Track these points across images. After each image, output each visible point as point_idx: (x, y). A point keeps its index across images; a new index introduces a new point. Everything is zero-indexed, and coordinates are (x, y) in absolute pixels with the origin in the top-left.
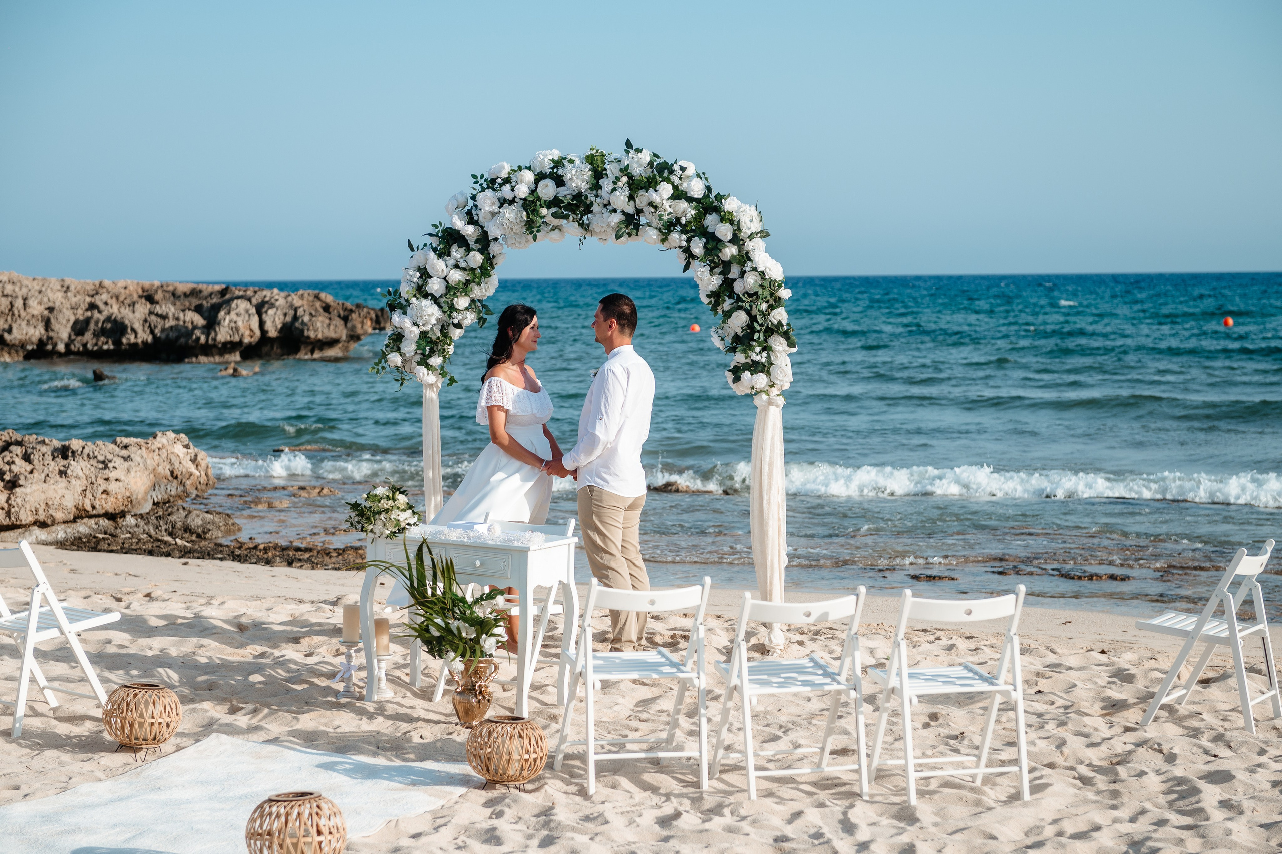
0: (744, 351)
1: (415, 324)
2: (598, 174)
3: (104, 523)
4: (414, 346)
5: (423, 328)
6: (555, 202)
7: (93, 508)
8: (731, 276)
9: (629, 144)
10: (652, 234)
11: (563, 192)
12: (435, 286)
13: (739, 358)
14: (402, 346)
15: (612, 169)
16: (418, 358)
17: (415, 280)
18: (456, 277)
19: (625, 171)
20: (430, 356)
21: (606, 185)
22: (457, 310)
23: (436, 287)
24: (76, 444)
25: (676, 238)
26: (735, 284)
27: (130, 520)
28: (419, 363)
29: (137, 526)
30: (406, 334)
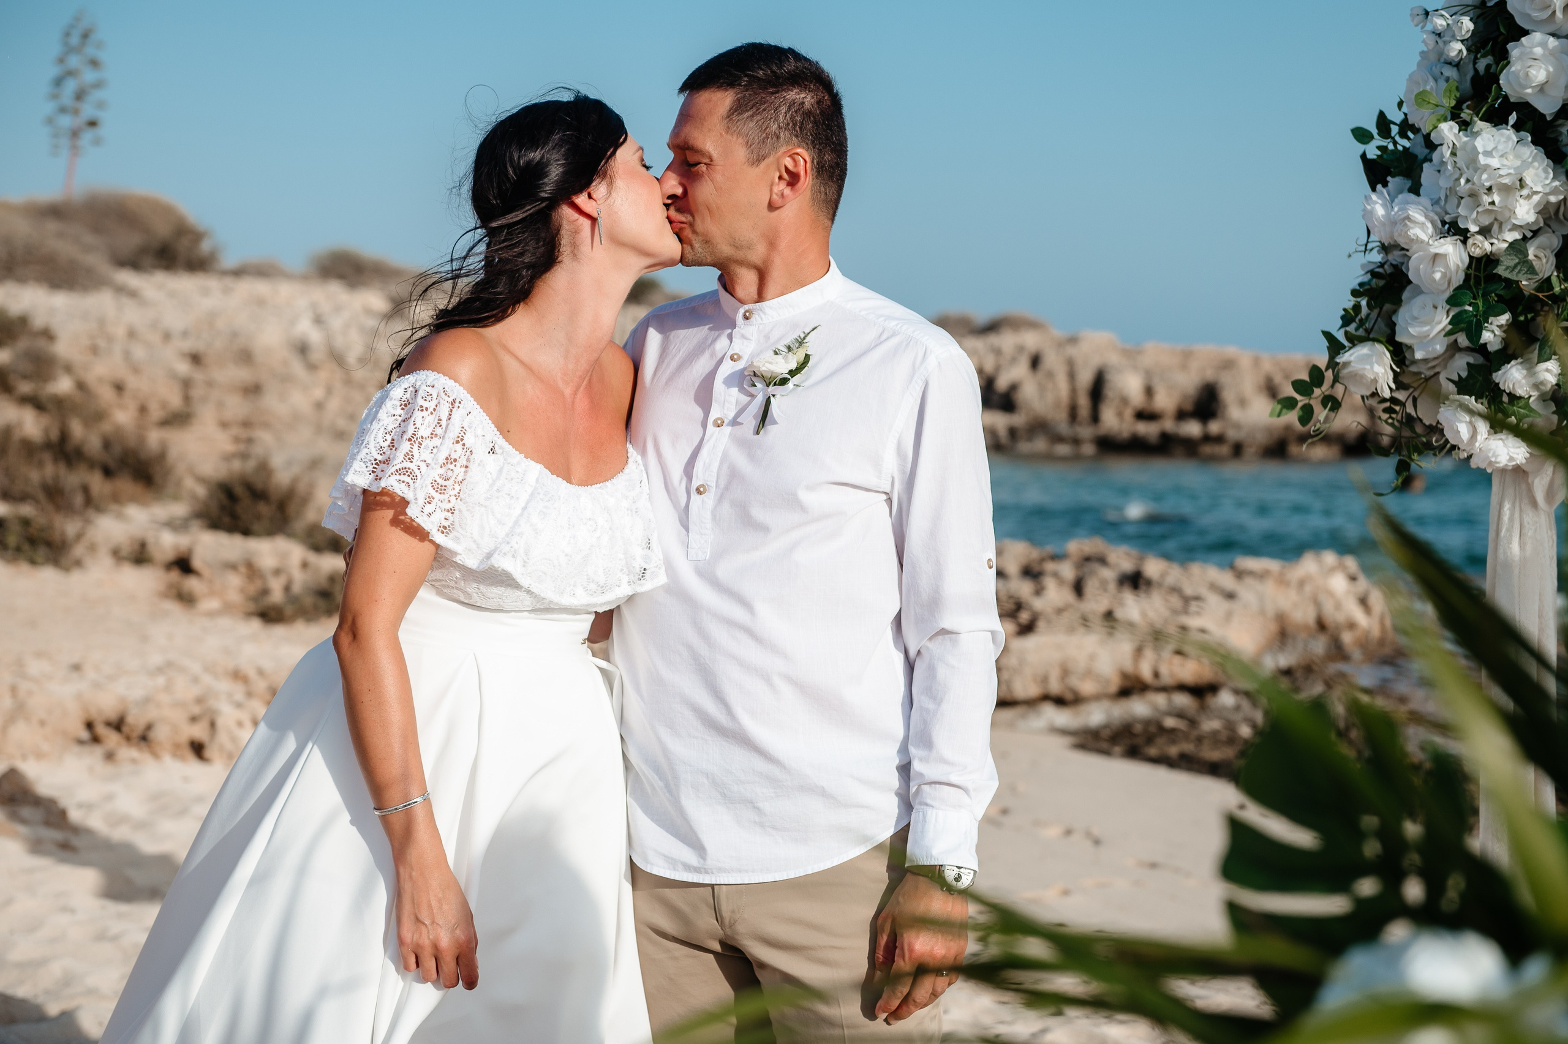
1: (1453, 229)
3: (1182, 700)
4: (1443, 321)
5: (1481, 246)
7: (1156, 675)
12: (1537, 70)
14: (1402, 317)
16: (1460, 365)
17: (1456, 49)
20: (1505, 356)
23: (1539, 74)
24: (1153, 568)
27: (1226, 699)
28: (1463, 386)
29: (1238, 708)
30: (1416, 269)
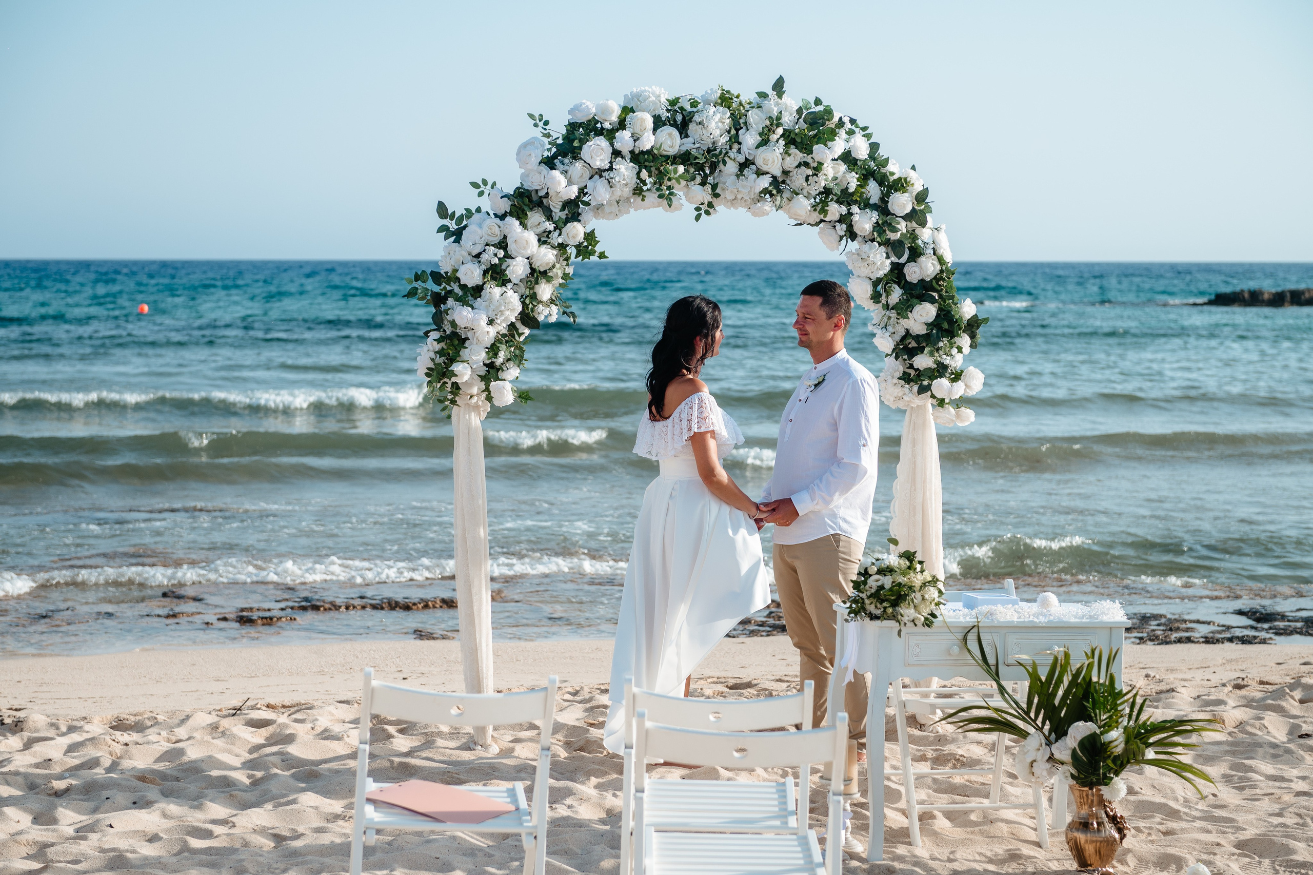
0: (931, 354)
1: (491, 322)
2: (738, 124)
6: (684, 158)
8: (903, 260)
9: (779, 86)
10: (804, 204)
11: (688, 144)
12: (517, 269)
13: (923, 361)
15: (756, 120)
18: (547, 256)
19: (775, 122)
21: (750, 139)
22: (541, 302)
25: (835, 210)
26: (906, 270)
30: (475, 336)
